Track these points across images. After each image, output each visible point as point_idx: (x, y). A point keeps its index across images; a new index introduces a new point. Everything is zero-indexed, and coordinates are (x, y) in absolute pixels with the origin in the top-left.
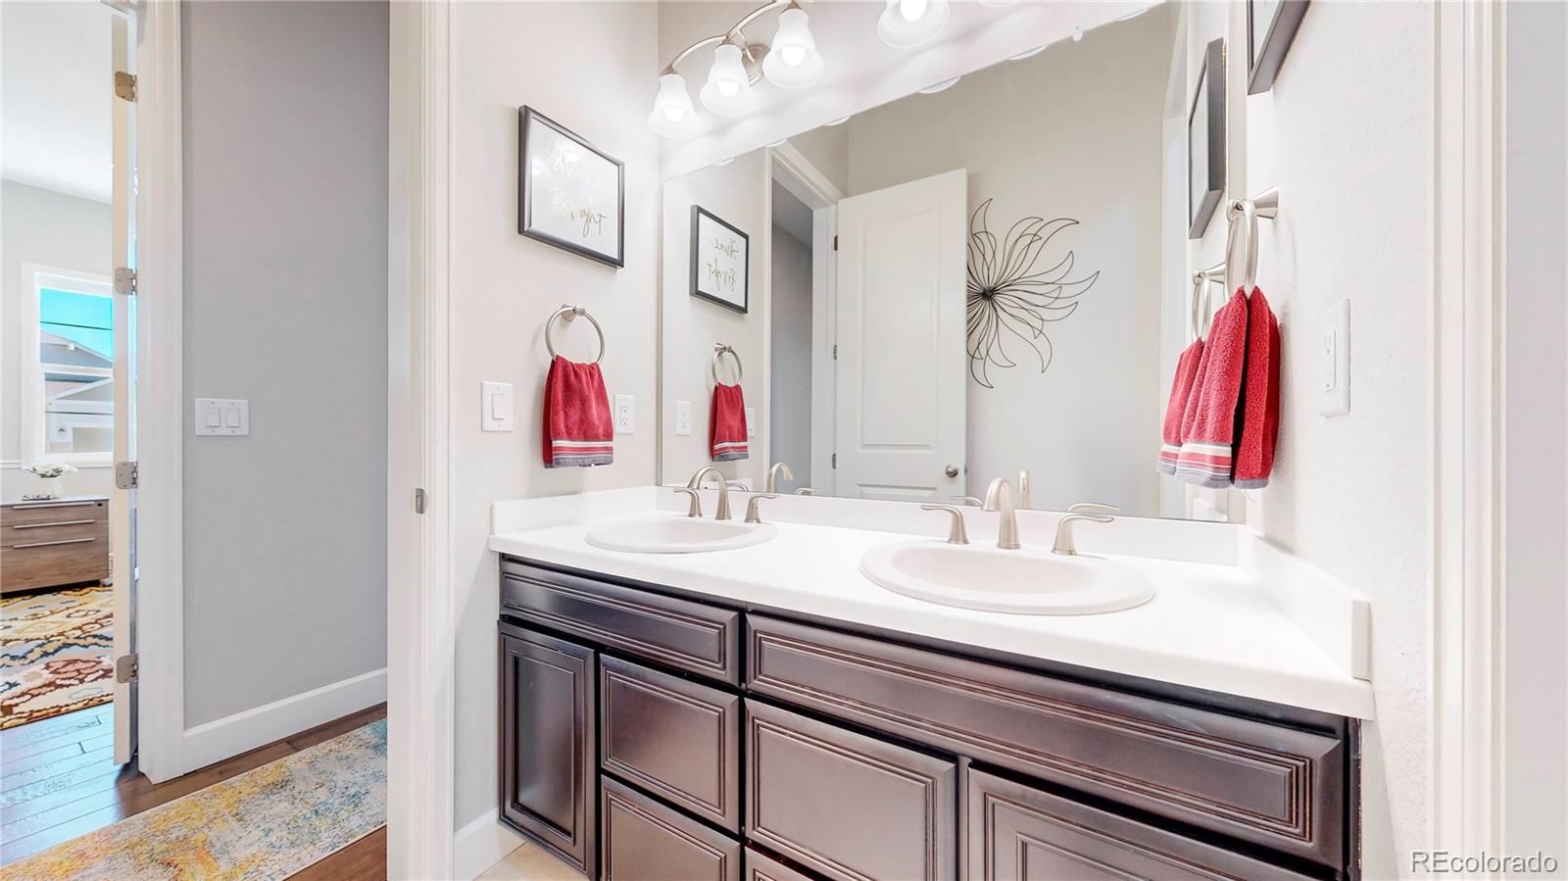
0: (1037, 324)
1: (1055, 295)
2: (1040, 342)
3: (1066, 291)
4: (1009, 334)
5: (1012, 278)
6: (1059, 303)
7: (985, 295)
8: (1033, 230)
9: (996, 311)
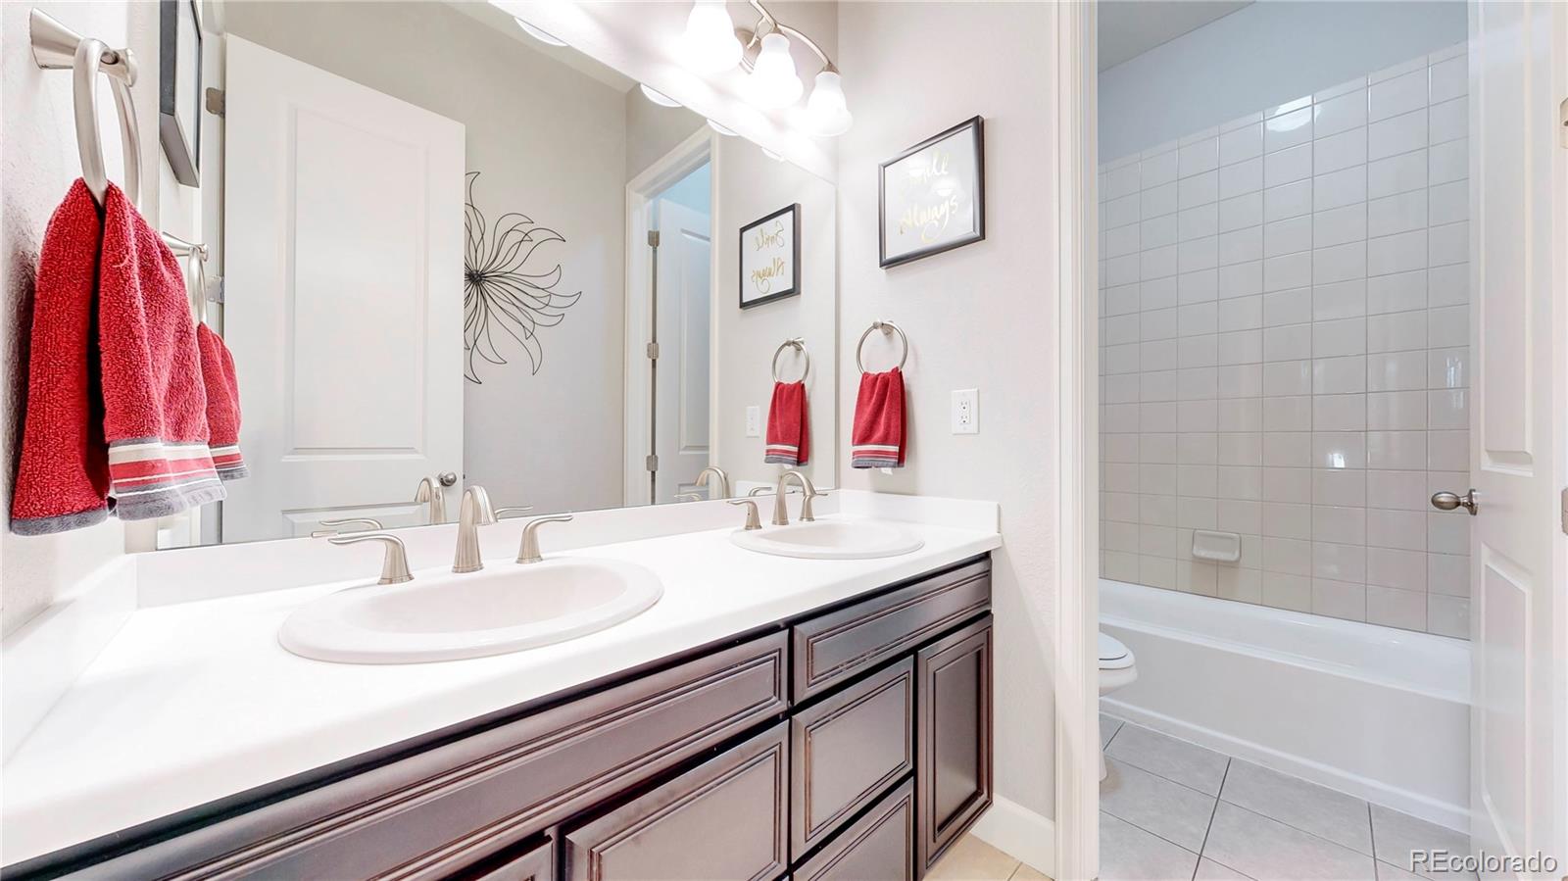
0: (529, 325)
1: (546, 301)
2: (531, 343)
3: (555, 301)
4: (501, 332)
5: (504, 270)
6: (547, 310)
7: (475, 278)
8: (526, 228)
9: (485, 301)
